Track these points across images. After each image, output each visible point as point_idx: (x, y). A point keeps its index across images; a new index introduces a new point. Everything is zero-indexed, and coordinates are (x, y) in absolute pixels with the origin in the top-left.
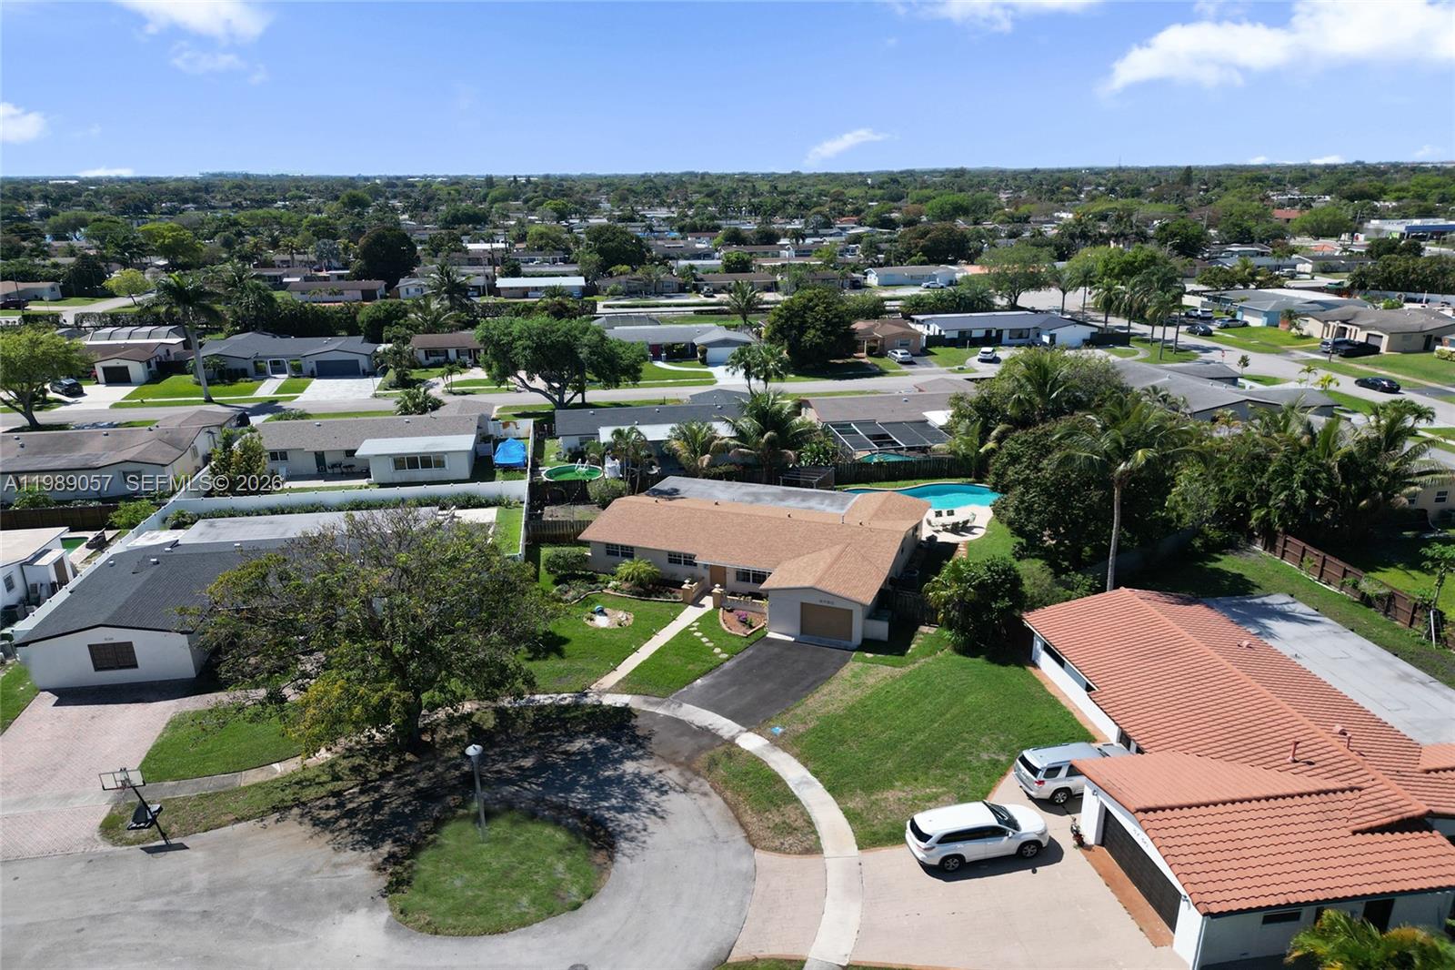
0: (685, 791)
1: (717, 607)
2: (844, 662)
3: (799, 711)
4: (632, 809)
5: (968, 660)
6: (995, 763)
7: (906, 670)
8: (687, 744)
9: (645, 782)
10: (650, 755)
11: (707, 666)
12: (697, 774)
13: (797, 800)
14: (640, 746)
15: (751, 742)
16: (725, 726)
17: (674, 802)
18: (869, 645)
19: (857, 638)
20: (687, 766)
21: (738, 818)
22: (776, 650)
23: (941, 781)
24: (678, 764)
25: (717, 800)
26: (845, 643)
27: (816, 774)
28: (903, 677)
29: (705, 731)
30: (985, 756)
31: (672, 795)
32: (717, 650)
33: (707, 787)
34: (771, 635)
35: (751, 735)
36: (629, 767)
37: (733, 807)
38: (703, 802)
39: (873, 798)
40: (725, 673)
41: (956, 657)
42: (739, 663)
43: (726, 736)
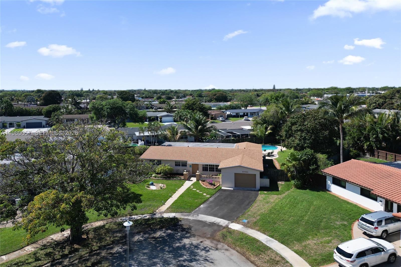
0: (217, 249)
1: (198, 180)
2: (257, 195)
3: (249, 213)
4: (196, 260)
7: (284, 195)
8: (209, 231)
9: (197, 247)
10: (194, 236)
11: (203, 200)
12: (219, 241)
13: (270, 248)
14: (187, 232)
15: (235, 226)
16: (223, 222)
17: (213, 254)
19: (258, 186)
20: (212, 238)
21: (248, 259)
22: (227, 193)
24: (208, 238)
25: (234, 252)
26: (253, 189)
27: (272, 237)
29: (212, 224)
30: (338, 223)
31: (211, 252)
32: (205, 194)
33: (226, 247)
34: (223, 188)
35: (234, 224)
36: (186, 241)
37: (243, 254)
38: (227, 253)
40: (211, 202)
41: (298, 190)
42: (215, 198)
43: (224, 225)
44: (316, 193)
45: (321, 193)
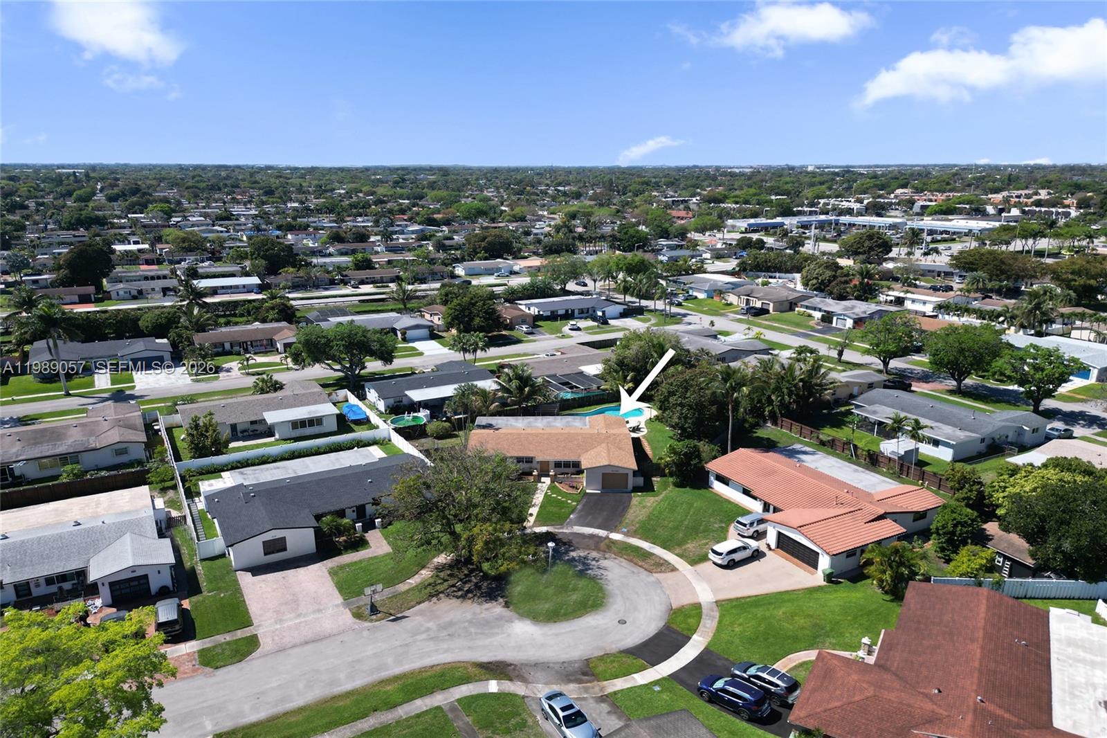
0: (606, 559)
1: (552, 482)
2: (631, 498)
3: (627, 521)
4: (590, 569)
5: (683, 489)
6: (722, 527)
7: (661, 497)
8: (591, 542)
9: (585, 558)
10: (578, 549)
11: (570, 510)
12: (605, 552)
13: (654, 554)
14: (570, 546)
15: (615, 536)
16: (602, 533)
17: (604, 563)
18: (636, 489)
19: (630, 487)
20: (597, 549)
21: (636, 564)
22: (596, 497)
23: (705, 538)
24: (593, 550)
25: (622, 560)
26: (625, 490)
27: (654, 544)
28: (661, 501)
29: (592, 536)
30: (716, 526)
31: (601, 562)
32: (569, 501)
33: (613, 556)
34: (588, 491)
35: (613, 534)
36: (573, 554)
37: (631, 561)
38: (617, 561)
39: (683, 548)
40: (580, 511)
41: (677, 489)
42: (584, 506)
43: (604, 536)
44: (697, 491)
45: (702, 491)
